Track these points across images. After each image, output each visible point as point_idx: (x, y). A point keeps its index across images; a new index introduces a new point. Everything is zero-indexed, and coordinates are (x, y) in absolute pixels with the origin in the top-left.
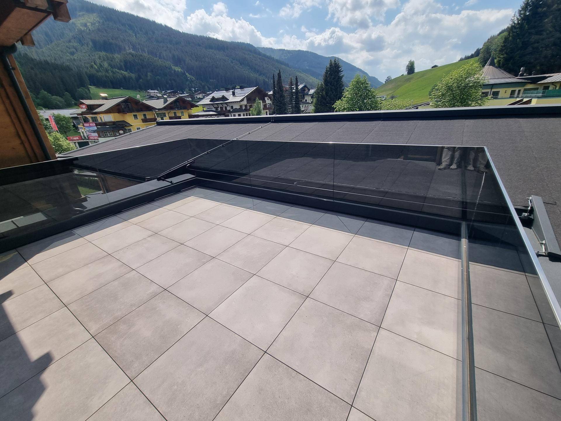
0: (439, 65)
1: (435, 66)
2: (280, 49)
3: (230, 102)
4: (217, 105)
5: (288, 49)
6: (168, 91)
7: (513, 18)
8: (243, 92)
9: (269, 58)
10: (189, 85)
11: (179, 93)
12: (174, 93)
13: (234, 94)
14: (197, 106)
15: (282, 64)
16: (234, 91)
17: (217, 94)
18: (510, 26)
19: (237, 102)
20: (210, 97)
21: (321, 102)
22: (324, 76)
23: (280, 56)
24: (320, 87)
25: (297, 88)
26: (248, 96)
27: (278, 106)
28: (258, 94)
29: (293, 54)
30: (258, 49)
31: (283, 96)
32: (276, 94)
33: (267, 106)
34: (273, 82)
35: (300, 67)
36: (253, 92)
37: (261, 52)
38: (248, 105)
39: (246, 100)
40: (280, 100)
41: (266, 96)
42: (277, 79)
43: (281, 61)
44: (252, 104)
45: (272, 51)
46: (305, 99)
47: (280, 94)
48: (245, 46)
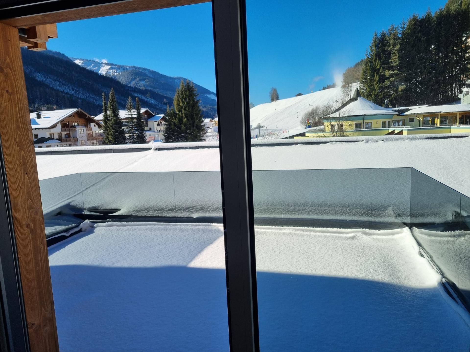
21: (174, 131)
22: (176, 100)
23: (107, 71)
24: (171, 113)
25: (139, 113)
26: (63, 121)
27: (112, 136)
28: (79, 119)
29: (125, 70)
30: (73, 61)
31: (119, 123)
32: (108, 120)
33: (94, 135)
34: (104, 104)
35: (136, 87)
36: (71, 116)
37: (78, 64)
38: (64, 133)
39: (59, 126)
40: (114, 127)
41: (93, 122)
42: (110, 100)
43: (109, 78)
44: (71, 132)
45: (94, 64)
46: (149, 126)
47: (114, 120)
48: (53, 55)
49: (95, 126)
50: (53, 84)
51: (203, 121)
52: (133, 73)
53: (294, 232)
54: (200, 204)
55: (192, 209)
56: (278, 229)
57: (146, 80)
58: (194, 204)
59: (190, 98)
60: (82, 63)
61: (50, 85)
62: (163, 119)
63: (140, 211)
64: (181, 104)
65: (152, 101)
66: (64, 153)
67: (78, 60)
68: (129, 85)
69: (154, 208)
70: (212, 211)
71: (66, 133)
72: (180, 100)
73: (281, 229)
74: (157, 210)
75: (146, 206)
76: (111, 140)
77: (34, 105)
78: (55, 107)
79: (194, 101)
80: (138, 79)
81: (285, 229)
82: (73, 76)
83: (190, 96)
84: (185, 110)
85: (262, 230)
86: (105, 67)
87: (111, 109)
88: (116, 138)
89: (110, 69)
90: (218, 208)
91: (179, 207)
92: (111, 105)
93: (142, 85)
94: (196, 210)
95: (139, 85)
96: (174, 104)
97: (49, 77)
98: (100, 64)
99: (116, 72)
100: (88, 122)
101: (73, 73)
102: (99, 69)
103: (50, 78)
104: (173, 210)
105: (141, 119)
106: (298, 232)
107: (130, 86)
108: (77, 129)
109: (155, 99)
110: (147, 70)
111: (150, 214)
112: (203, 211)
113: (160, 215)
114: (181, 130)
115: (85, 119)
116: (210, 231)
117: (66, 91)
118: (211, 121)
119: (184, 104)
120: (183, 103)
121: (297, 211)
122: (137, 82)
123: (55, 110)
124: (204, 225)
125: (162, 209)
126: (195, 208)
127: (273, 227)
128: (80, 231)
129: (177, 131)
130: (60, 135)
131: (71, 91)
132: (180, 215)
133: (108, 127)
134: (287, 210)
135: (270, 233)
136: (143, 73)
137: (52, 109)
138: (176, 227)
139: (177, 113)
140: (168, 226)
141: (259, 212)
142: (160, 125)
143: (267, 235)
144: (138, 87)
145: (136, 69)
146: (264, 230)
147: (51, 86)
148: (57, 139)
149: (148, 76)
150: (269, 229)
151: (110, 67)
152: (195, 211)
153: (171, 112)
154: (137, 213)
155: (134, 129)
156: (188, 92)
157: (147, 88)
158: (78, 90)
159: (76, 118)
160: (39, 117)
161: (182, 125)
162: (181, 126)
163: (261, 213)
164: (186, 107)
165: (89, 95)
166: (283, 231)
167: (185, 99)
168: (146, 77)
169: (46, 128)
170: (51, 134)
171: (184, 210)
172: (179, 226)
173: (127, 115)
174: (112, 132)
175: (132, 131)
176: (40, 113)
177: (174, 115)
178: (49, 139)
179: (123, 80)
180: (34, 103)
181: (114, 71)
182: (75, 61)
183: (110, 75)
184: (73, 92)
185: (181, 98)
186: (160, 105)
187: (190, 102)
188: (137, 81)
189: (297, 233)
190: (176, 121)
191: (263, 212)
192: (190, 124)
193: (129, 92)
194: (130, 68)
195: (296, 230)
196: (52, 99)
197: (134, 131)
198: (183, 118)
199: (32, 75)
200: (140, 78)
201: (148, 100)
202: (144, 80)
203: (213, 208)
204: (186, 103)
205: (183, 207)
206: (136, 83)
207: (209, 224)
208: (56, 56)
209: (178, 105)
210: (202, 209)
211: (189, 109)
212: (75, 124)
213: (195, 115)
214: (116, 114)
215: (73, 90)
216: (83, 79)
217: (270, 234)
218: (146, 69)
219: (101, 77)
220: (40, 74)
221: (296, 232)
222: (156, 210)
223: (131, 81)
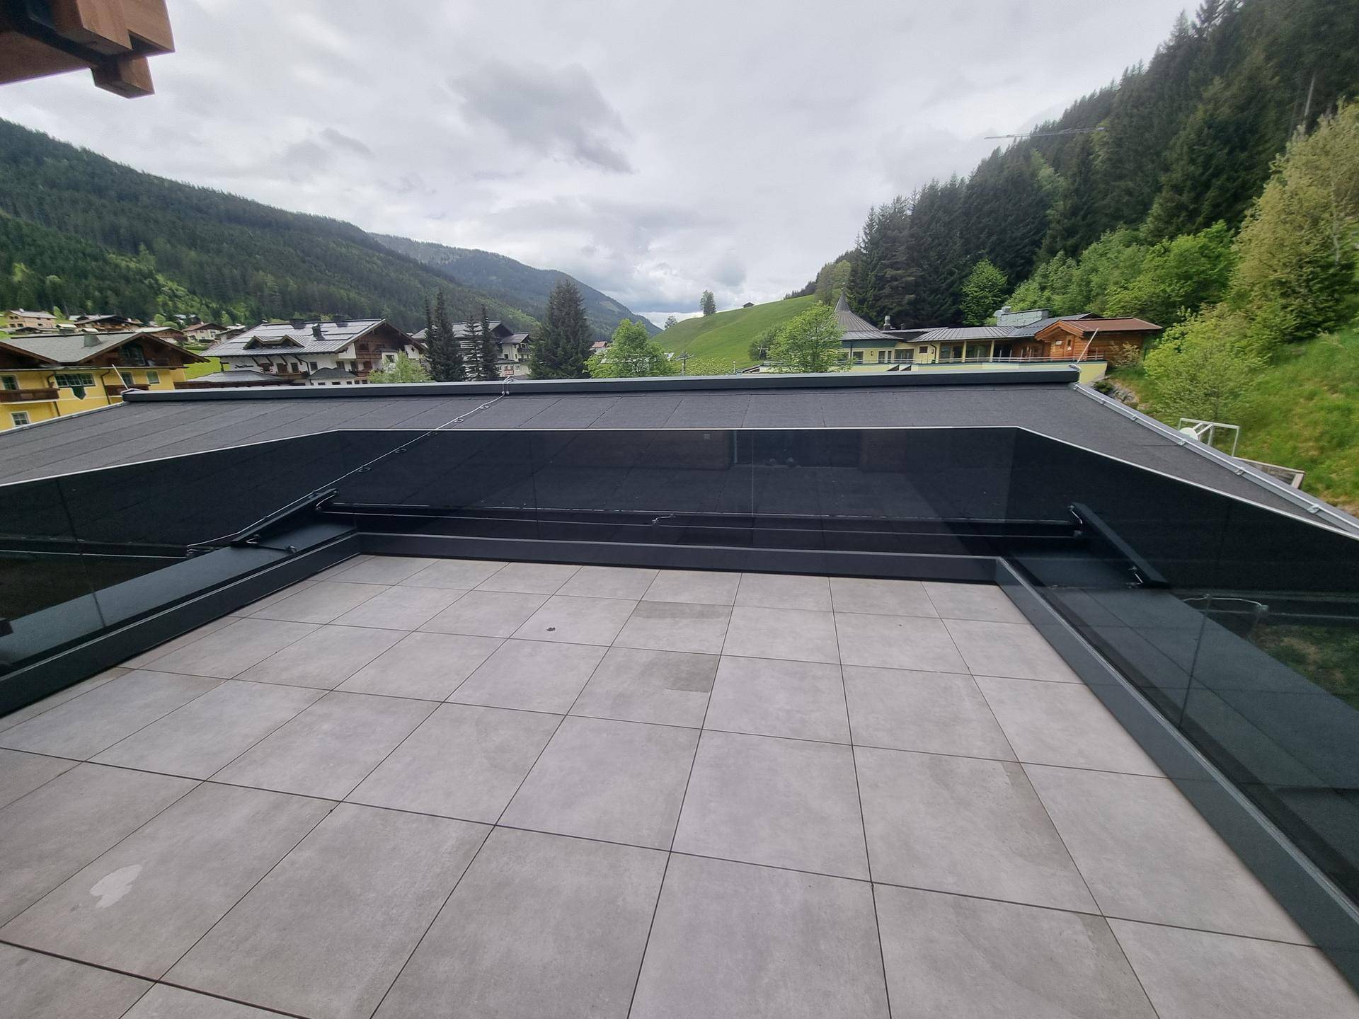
0: (756, 304)
1: (750, 305)
2: (430, 242)
3: (306, 354)
4: (268, 359)
5: (449, 246)
6: (92, 318)
7: (857, 239)
8: (342, 330)
9: (405, 259)
10: (165, 304)
11: (132, 324)
12: (115, 323)
13: (317, 333)
14: (202, 360)
15: (438, 276)
16: (319, 326)
17: (270, 332)
18: (854, 249)
19: (329, 353)
20: (247, 337)
25: (486, 329)
26: (360, 339)
28: (385, 337)
31: (452, 344)
32: (435, 340)
36: (373, 332)
38: (360, 361)
39: (352, 348)
41: (408, 344)
44: (372, 360)
46: (504, 353)
47: (444, 339)
49: (413, 350)
51: (592, 345)
71: (364, 360)
79: (577, 309)
80: (484, 272)
87: (438, 321)
100: (401, 342)
105: (490, 339)
108: (383, 354)
115: (395, 338)
119: (561, 315)
130: (354, 364)
133: (435, 352)
142: (523, 350)
155: (478, 356)
159: (380, 337)
170: (338, 363)
173: (466, 331)
174: (442, 360)
197: (478, 359)
213: (579, 333)
214: (447, 330)
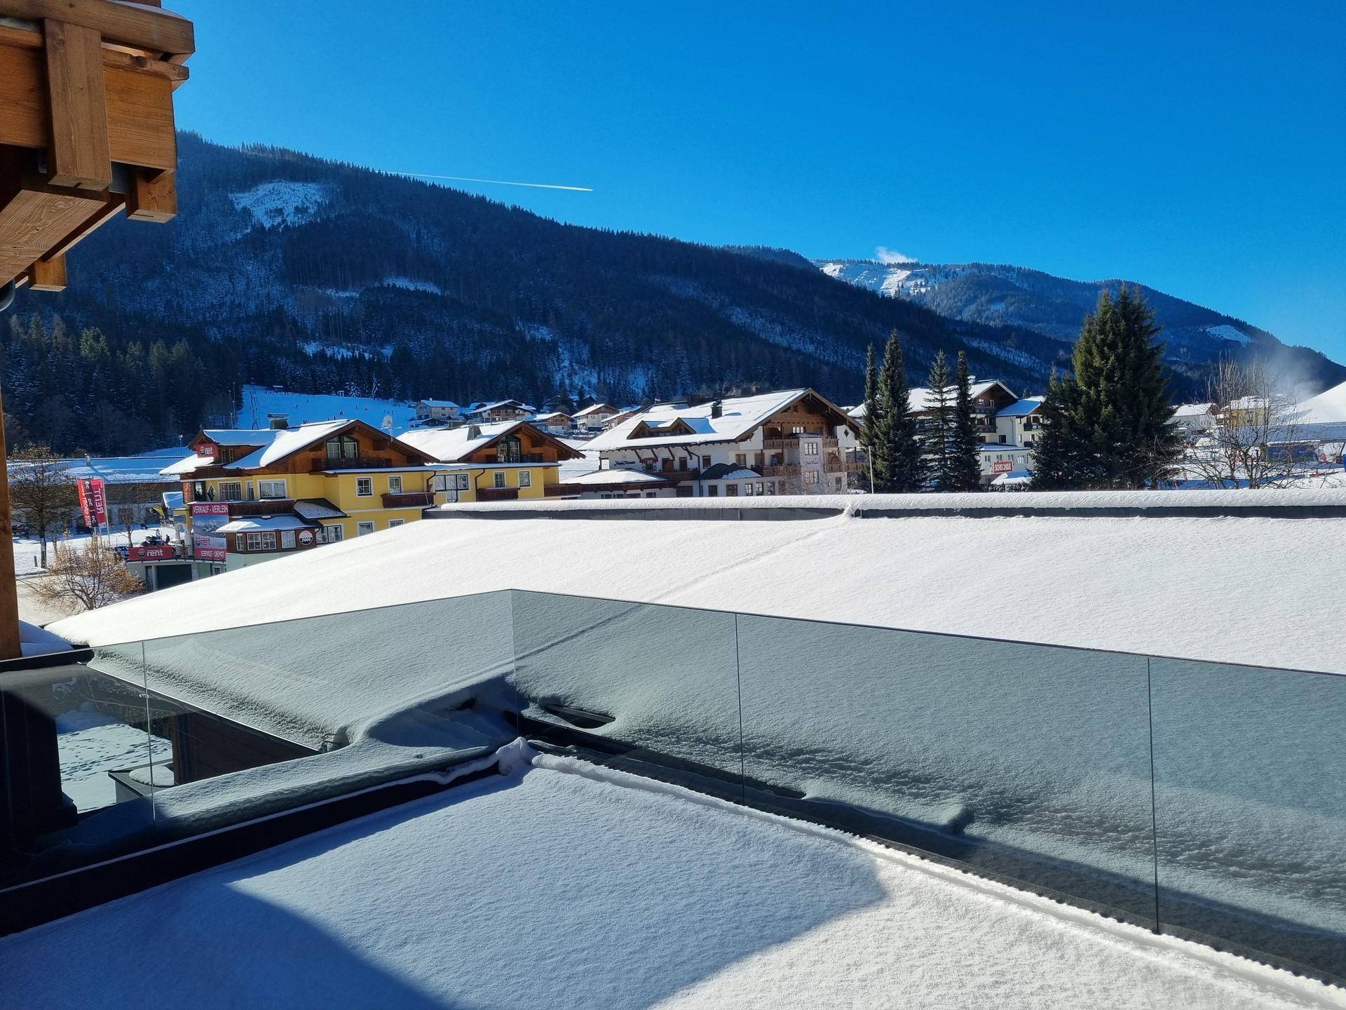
3: (699, 444)
4: (653, 452)
8: (752, 407)
11: (526, 410)
12: (509, 410)
14: (579, 455)
17: (662, 415)
20: (635, 422)
21: (1068, 446)
22: (1081, 352)
23: (900, 286)
24: (1063, 392)
25: (963, 395)
26: (769, 421)
27: (885, 460)
28: (808, 415)
29: (950, 278)
30: (818, 268)
31: (905, 423)
32: (878, 417)
33: (843, 457)
34: (870, 374)
35: (978, 320)
36: (789, 408)
37: (830, 274)
38: (769, 453)
39: (759, 434)
40: (891, 436)
41: (841, 424)
42: (886, 363)
43: (903, 301)
44: (785, 450)
45: (869, 270)
46: (1000, 432)
47: (893, 417)
48: (773, 260)
49: (846, 433)
50: (768, 331)
51: (1174, 412)
52: (971, 282)
53: (1207, 976)
54: (836, 745)
55: (807, 761)
56: (1126, 938)
57: (1009, 298)
58: (819, 741)
59: (1130, 340)
60: (841, 271)
61: (761, 334)
62: (1043, 409)
63: (658, 734)
64: (1097, 362)
65: (1022, 359)
66: (629, 514)
67: (832, 264)
68: (958, 318)
69: (696, 732)
70: (876, 781)
71: (773, 452)
72: (1095, 350)
73: (1142, 944)
74: (704, 742)
75: (677, 719)
76: (881, 472)
77: (720, 386)
78: (754, 389)
79: (1140, 350)
80: (983, 299)
81: (1164, 948)
82: (815, 307)
83: (1129, 336)
84: (1109, 378)
85: (1053, 924)
86: (895, 275)
87: (886, 385)
88: (895, 466)
89: (908, 278)
90: (896, 774)
91: (768, 745)
92: (888, 376)
93: (996, 312)
94: (820, 768)
95: (985, 315)
96: (1074, 363)
97: (761, 314)
98: (882, 270)
99: (923, 284)
100: (830, 422)
101: (816, 299)
102: (882, 281)
103: (762, 317)
104: (750, 751)
105: (969, 411)
106: (1230, 986)
107: (961, 321)
108: (802, 441)
109: (1030, 352)
110: (1013, 270)
111: (680, 753)
112: (844, 776)
113: (707, 761)
114: (1091, 441)
115: (822, 415)
116: (838, 868)
117: (795, 347)
118: (1214, 411)
119: (1107, 363)
120: (1104, 357)
121: (1253, 867)
122: (980, 308)
123: (753, 395)
124: (825, 837)
125: (716, 741)
126: (819, 757)
127: (1111, 922)
128: (495, 769)
129: (1078, 446)
130: (760, 457)
131: (806, 346)
132: (766, 773)
133: (877, 436)
134: (1200, 847)
135: (1082, 947)
136: (1000, 279)
137: (747, 393)
138: (737, 820)
139: (1082, 391)
140: (713, 812)
141: (1062, 831)
142: (1034, 427)
143: (1062, 957)
144: (982, 321)
145: (980, 272)
146: (1060, 926)
147: (763, 336)
148: (753, 469)
149: (1014, 288)
150: (1084, 924)
151: (909, 273)
152: (817, 769)
153: (1062, 387)
154: (648, 739)
155: (946, 440)
156: (1123, 323)
157: (1009, 322)
158: (824, 342)
159: (802, 415)
160: (717, 413)
161: (1096, 426)
162: (1093, 429)
163: (1071, 834)
164: (1112, 370)
165: (849, 352)
166: (1152, 958)
167: (1113, 347)
168: (1009, 292)
169: (728, 441)
170: (738, 456)
171: (783, 758)
172: (746, 818)
173: (930, 401)
174: (886, 451)
175: (942, 446)
176: (720, 403)
177: (1071, 395)
178: (734, 468)
179: (942, 305)
180: (722, 381)
181: (919, 283)
182: (823, 266)
183: (909, 294)
184: (811, 348)
185: (1097, 345)
186: (1045, 369)
187: (1128, 354)
188: (982, 306)
189: (1222, 991)
190: (1078, 415)
191: (1078, 834)
192: (1124, 423)
193: (956, 336)
194: (963, 270)
195: (1221, 971)
196: (761, 369)
197: (946, 445)
198: (1101, 404)
199: (724, 313)
200: (991, 295)
201: (1010, 356)
202: (1001, 299)
203: (877, 771)
204: (1112, 358)
205: (781, 747)
206: (977, 309)
207: (847, 836)
208: (780, 261)
209: (1087, 365)
210: (842, 768)
211: (1121, 378)
212: (798, 429)
213: (1141, 393)
214: (900, 401)
215: (812, 342)
216: (838, 312)
217: (1079, 957)
218: (1009, 269)
219: (886, 301)
220: (740, 308)
221: (1220, 984)
222: (699, 740)
223: (965, 306)
